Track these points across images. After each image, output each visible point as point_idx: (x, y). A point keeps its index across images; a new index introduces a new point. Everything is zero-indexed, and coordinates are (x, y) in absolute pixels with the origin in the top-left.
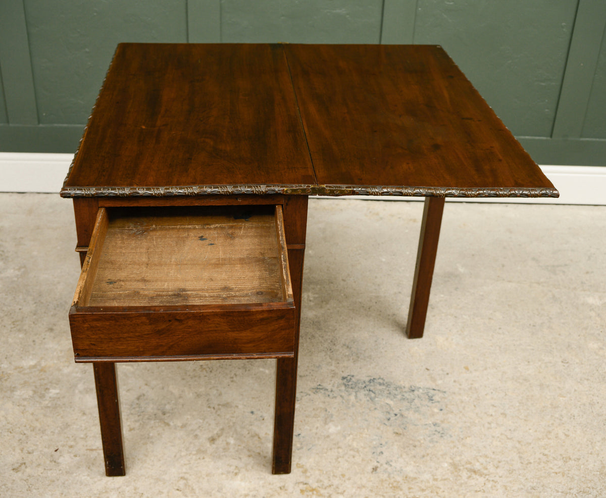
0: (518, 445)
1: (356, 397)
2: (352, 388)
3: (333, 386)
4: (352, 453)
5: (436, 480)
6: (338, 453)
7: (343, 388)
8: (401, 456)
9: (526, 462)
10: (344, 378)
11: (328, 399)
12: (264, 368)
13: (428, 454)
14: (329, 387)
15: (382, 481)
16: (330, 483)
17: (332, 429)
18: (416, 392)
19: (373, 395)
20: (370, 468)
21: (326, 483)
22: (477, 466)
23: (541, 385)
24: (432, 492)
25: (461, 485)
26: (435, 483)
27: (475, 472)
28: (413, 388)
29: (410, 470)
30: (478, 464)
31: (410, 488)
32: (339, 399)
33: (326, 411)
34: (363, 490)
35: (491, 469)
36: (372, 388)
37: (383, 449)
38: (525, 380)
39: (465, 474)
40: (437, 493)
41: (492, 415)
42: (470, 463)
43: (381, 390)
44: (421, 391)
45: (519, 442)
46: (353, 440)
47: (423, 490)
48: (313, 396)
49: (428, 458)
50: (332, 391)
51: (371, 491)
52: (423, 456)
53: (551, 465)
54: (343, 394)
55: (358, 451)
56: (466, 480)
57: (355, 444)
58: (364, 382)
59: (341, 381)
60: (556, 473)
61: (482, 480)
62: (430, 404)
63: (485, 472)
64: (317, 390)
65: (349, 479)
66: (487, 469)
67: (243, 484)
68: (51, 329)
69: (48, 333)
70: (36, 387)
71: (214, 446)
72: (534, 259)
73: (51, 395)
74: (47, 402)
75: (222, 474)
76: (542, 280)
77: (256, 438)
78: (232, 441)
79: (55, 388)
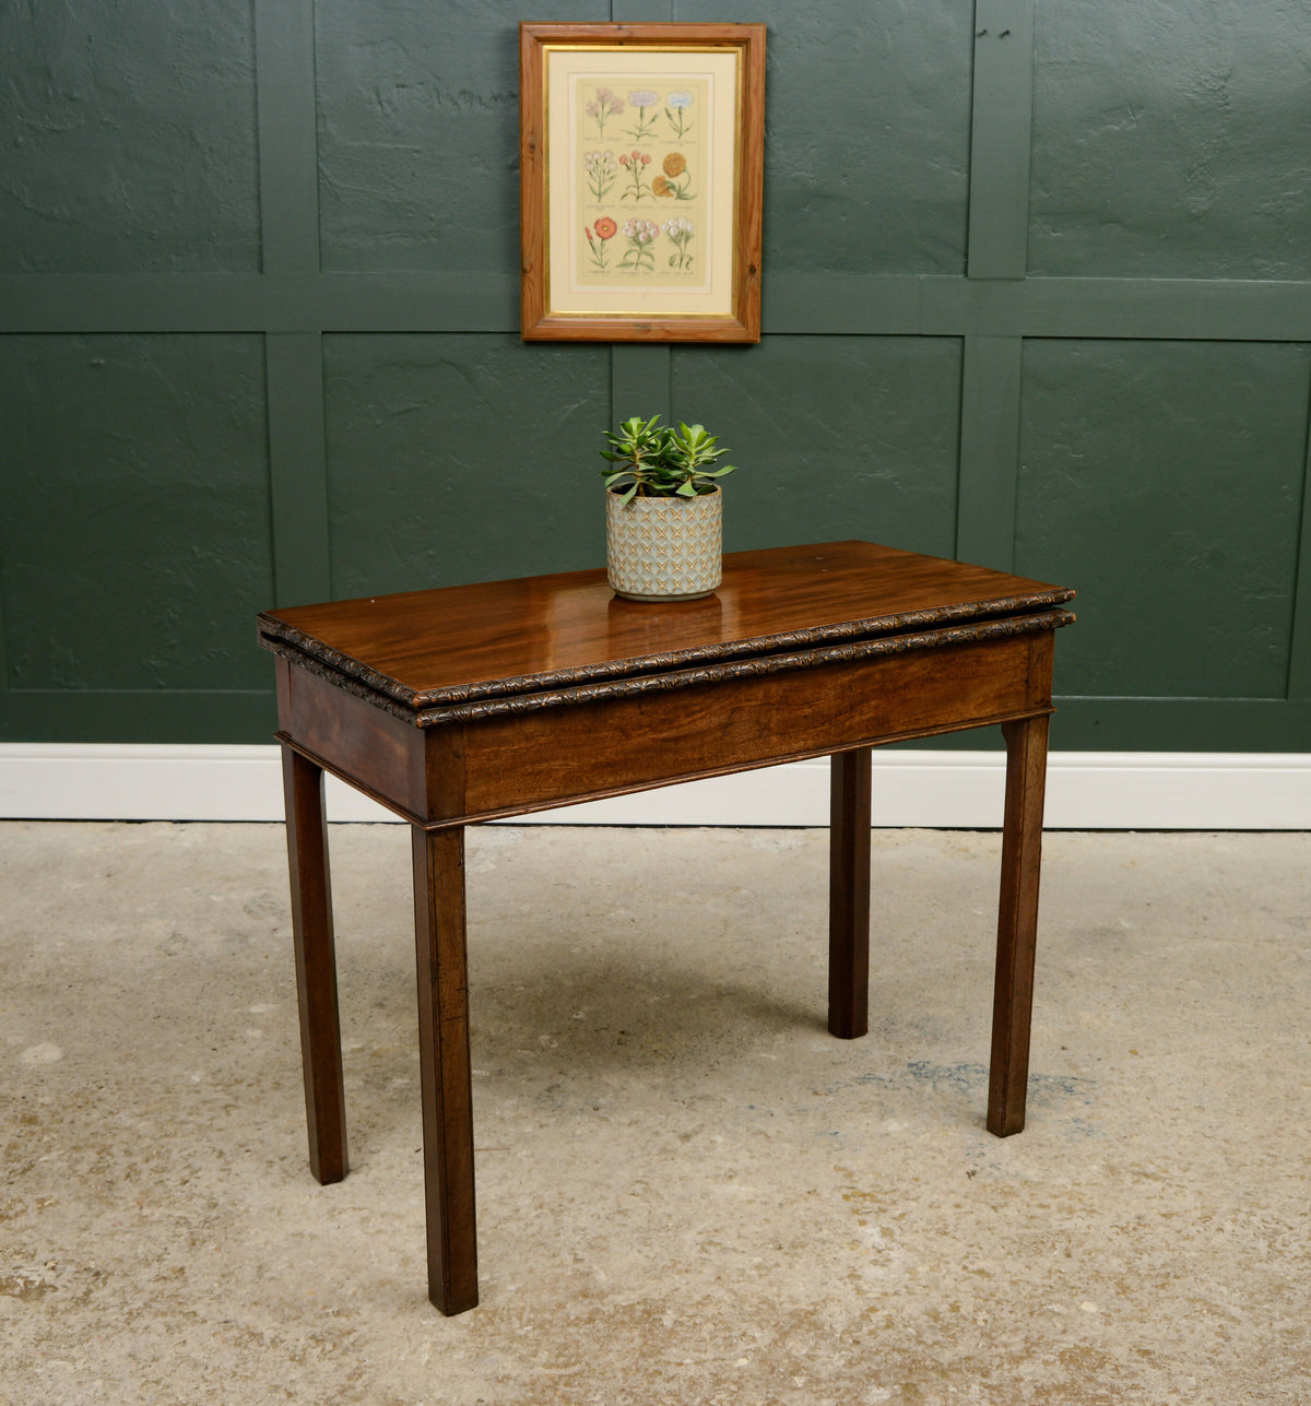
0: (1223, 1144)
1: (935, 1087)
2: (926, 1077)
3: (893, 1074)
4: (931, 1153)
5: (1079, 1185)
6: (906, 1154)
7: (912, 1077)
8: (1017, 1157)
9: (1238, 1164)
10: (911, 1065)
11: (885, 1091)
12: (766, 1052)
13: (1063, 1156)
14: (886, 1077)
15: (984, 1186)
16: (893, 1188)
17: (893, 1126)
18: (1042, 1082)
19: (964, 1085)
20: (962, 1172)
21: (887, 1187)
22: (1151, 1169)
23: (1270, 1073)
24: (1070, 1199)
25: (1122, 1191)
26: (1077, 1188)
27: (1146, 1175)
28: (1037, 1077)
29: (1033, 1174)
30: (1152, 1166)
31: (1032, 1195)
32: (904, 1091)
33: (882, 1104)
34: (952, 1196)
35: (1175, 1171)
36: (963, 1077)
37: (985, 1150)
38: (1242, 1066)
39: (1128, 1180)
40: (1080, 1200)
41: (1178, 1109)
42: (1137, 1165)
43: (979, 1080)
44: (1051, 1080)
45: (1226, 1141)
46: (932, 1138)
47: (1055, 1197)
48: (857, 1087)
49: (1065, 1160)
50: (891, 1081)
51: (966, 1197)
52: (1056, 1157)
53: (1282, 1168)
54: (911, 1085)
55: (941, 1151)
56: (1131, 1185)
57: (935, 1143)
58: (949, 1069)
59: (906, 1069)
60: (1291, 1177)
61: (1158, 1185)
62: (1068, 1096)
63: (1165, 1175)
64: (864, 1080)
65: (927, 1183)
66: (1167, 1172)
67: (743, 1189)
68: (381, 1005)
69: (376, 1010)
70: (367, 1075)
71: (689, 1144)
72: (1264, 909)
73: (394, 1085)
74: (391, 1094)
75: (707, 1177)
76: (1279, 937)
77: (762, 1136)
78: (720, 1139)
79: (402, 1077)
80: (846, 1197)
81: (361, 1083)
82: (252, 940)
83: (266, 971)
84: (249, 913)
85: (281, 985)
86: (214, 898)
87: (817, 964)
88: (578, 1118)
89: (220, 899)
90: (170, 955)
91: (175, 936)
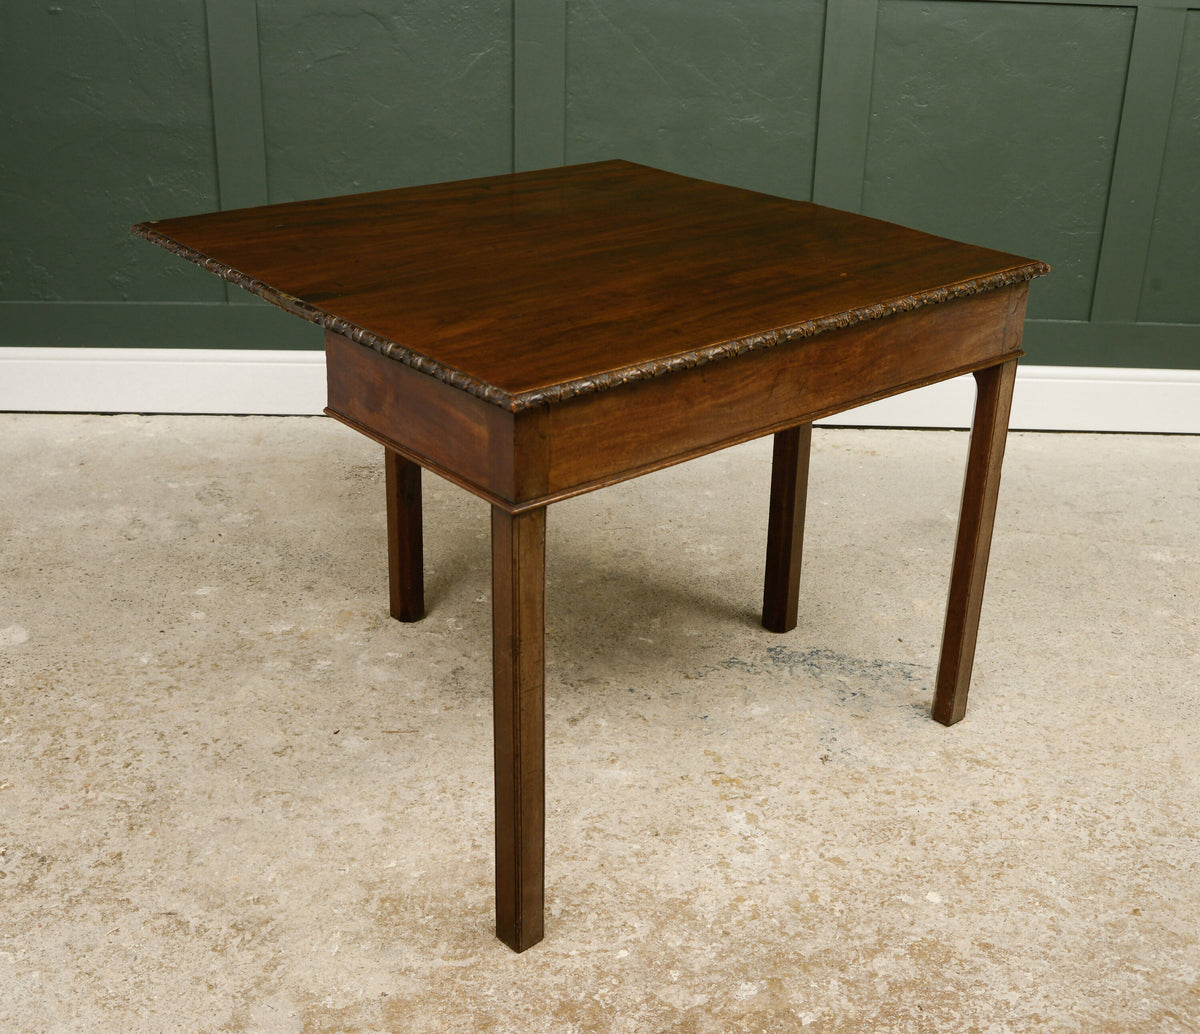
0: (1043, 731)
1: (791, 672)
2: (784, 662)
3: (755, 659)
4: (789, 738)
5: (920, 771)
6: (768, 738)
7: (770, 662)
8: (865, 743)
9: (1058, 751)
10: (770, 650)
11: (747, 675)
12: (644, 636)
13: (906, 741)
14: (748, 661)
15: (836, 772)
16: (756, 773)
17: (756, 710)
18: (884, 668)
19: (817, 670)
20: (816, 757)
21: (750, 773)
22: (982, 755)
23: (1080, 661)
24: (913, 785)
25: (958, 777)
26: (917, 774)
27: (978, 762)
28: (879, 662)
29: (878, 759)
30: (983, 753)
31: (878, 781)
32: (764, 675)
33: (746, 688)
34: (808, 781)
35: (1003, 759)
36: (815, 662)
37: (836, 735)
38: (1056, 654)
39: (963, 766)
40: (921, 787)
41: (1003, 696)
42: (971, 752)
43: (829, 665)
44: (892, 666)
45: (1047, 728)
46: (790, 723)
47: (899, 783)
48: (723, 671)
49: (907, 746)
50: (752, 665)
51: (821, 783)
52: (899, 743)
53: (1096, 756)
54: (770, 669)
55: (798, 736)
56: (966, 772)
57: (793, 728)
58: (803, 655)
59: (765, 654)
60: (1104, 765)
61: (989, 772)
62: (907, 681)
63: (995, 762)
64: (729, 664)
65: (786, 769)
66: (997, 759)
67: (624, 773)
68: (310, 588)
69: (305, 592)
70: (295, 657)
71: (577, 728)
72: (1066, 503)
73: (319, 667)
74: (314, 676)
75: (592, 761)
76: (1080, 530)
77: (640, 720)
78: (603, 723)
79: (325, 659)
80: (715, 782)
81: (289, 665)
82: (201, 525)
83: (212, 555)
84: (200, 499)
85: (224, 568)
86: (170, 485)
87: (687, 550)
88: (479, 700)
89: (175, 486)
90: (129, 539)
91: (135, 522)
